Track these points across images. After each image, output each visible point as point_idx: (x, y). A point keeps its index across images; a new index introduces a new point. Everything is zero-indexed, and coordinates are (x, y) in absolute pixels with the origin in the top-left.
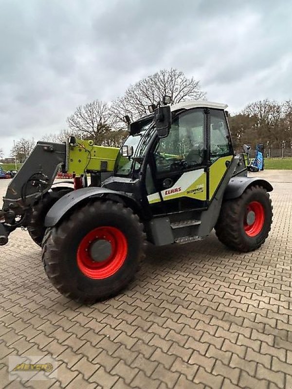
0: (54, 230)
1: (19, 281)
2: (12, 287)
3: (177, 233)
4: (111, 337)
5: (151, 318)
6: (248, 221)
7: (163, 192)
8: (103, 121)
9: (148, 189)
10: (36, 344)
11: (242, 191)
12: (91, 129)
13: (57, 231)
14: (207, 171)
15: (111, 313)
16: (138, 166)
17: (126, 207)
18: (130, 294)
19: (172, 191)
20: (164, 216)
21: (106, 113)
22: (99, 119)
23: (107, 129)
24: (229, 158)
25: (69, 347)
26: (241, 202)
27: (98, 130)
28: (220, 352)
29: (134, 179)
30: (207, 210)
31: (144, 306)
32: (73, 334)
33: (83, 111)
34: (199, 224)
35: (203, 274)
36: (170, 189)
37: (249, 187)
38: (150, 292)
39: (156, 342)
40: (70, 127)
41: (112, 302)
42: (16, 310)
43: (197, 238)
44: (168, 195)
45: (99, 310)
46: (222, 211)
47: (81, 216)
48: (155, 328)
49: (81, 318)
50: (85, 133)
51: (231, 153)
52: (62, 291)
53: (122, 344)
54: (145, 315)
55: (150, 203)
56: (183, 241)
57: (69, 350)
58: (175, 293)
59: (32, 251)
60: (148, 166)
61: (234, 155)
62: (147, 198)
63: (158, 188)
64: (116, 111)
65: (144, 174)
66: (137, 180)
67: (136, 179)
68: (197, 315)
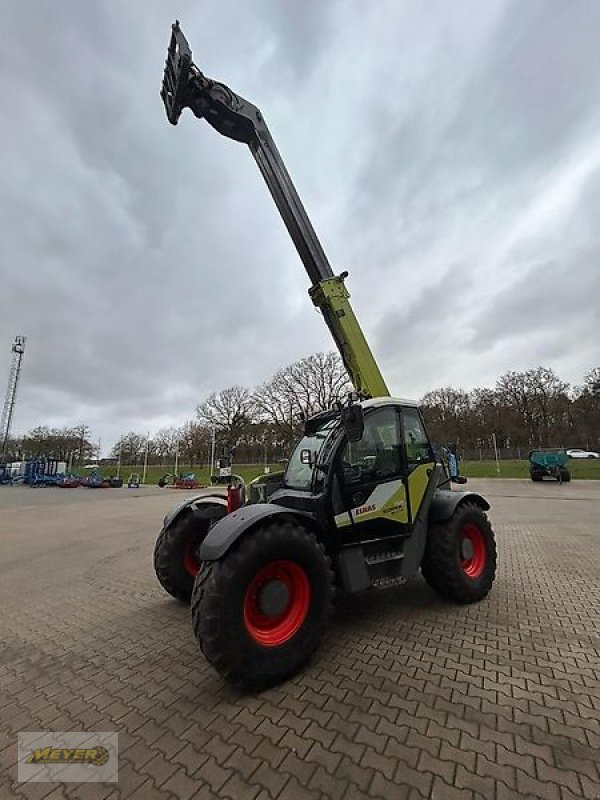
0: (215, 566)
1: (140, 653)
2: (131, 663)
3: (374, 571)
4: (299, 752)
5: (354, 717)
6: (465, 555)
7: (354, 511)
8: (241, 411)
9: (336, 507)
10: (182, 766)
11: (452, 509)
12: (226, 421)
13: (220, 567)
14: (405, 482)
15: (292, 707)
16: (321, 475)
17: (308, 532)
18: (314, 673)
19: (365, 510)
20: (355, 546)
21: (248, 401)
22: (236, 409)
23: (247, 421)
24: (430, 466)
25: (235, 772)
26: (453, 526)
27: (234, 422)
28: (476, 778)
29: (316, 493)
30: (409, 537)
31: (340, 695)
32: (239, 746)
33: (218, 398)
34: (402, 559)
35: (416, 639)
36: (362, 507)
37: (460, 504)
38: (343, 671)
39: (371, 760)
40: (199, 417)
41: (288, 687)
42: (142, 703)
43: (401, 580)
44: (360, 515)
45: (272, 704)
46: (429, 539)
47: (252, 544)
48: (364, 736)
49: (245, 717)
50: (218, 426)
51: (432, 458)
52: (220, 666)
53: (319, 765)
54: (344, 710)
55: (339, 526)
56: (383, 583)
57: (236, 778)
58: (381, 672)
59: (154, 601)
60: (335, 476)
61: (436, 462)
62: (334, 519)
63: (348, 507)
64: (260, 399)
65: (329, 486)
66: (321, 495)
67: (318, 493)
68: (423, 711)
